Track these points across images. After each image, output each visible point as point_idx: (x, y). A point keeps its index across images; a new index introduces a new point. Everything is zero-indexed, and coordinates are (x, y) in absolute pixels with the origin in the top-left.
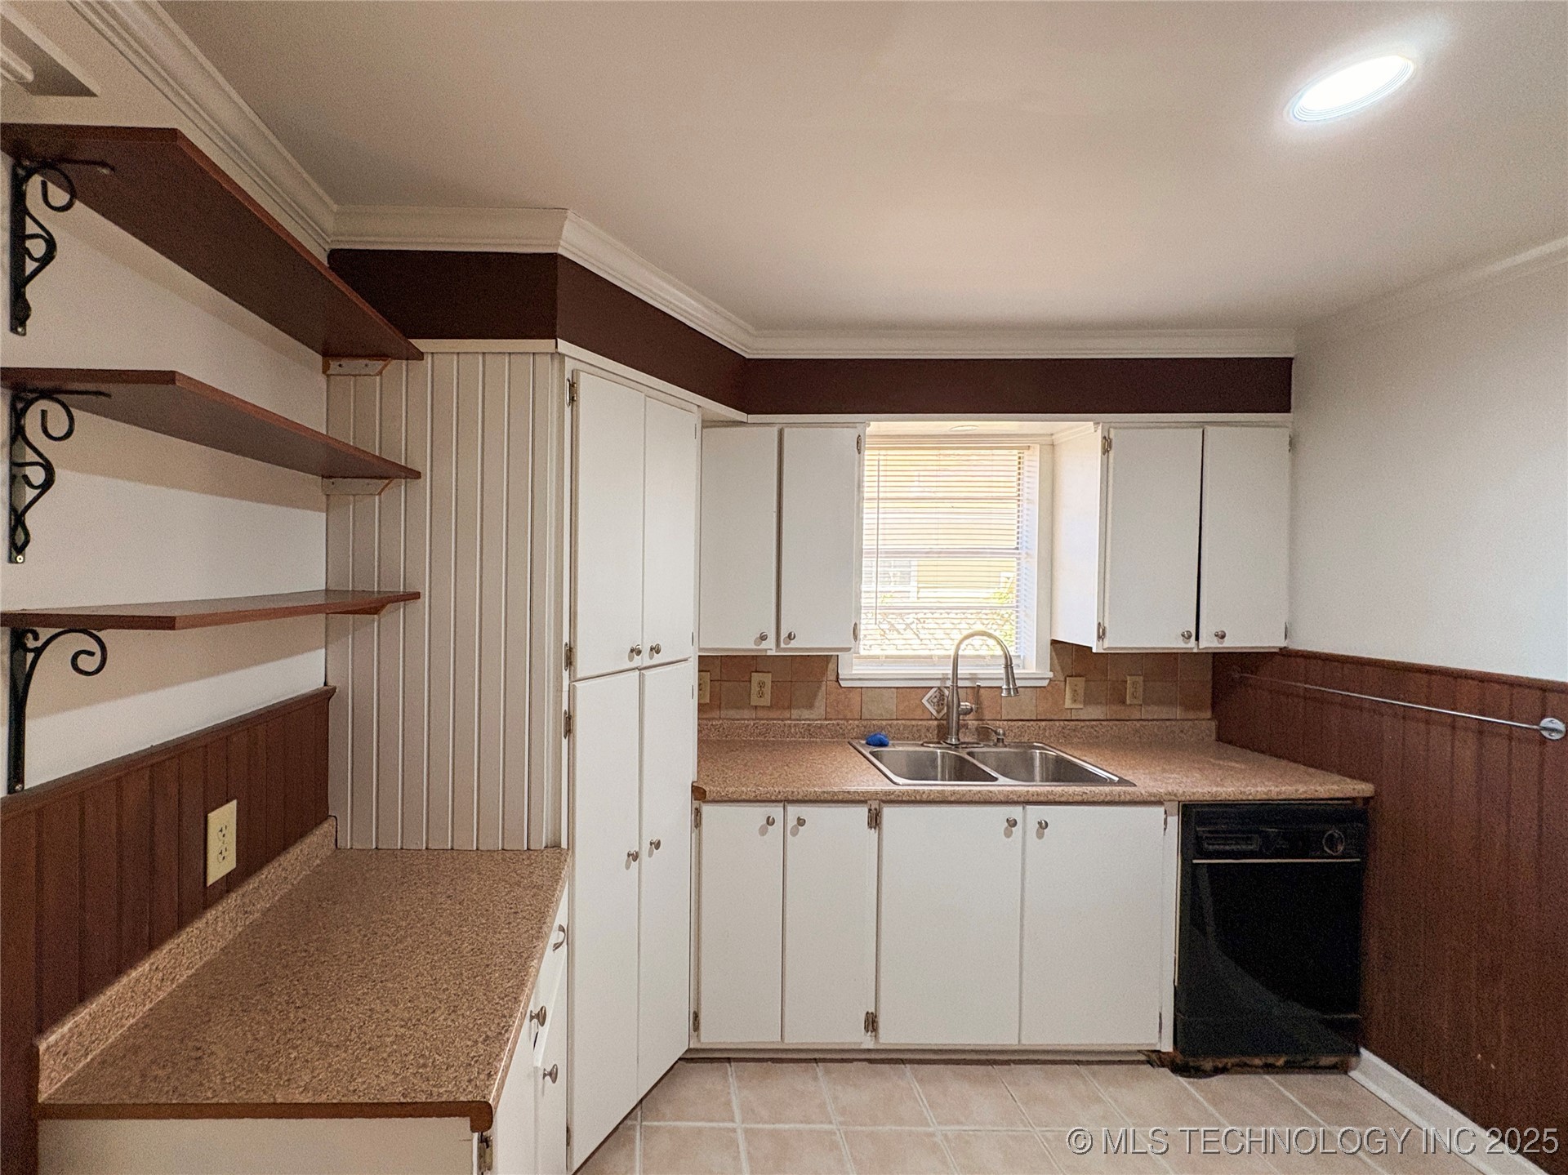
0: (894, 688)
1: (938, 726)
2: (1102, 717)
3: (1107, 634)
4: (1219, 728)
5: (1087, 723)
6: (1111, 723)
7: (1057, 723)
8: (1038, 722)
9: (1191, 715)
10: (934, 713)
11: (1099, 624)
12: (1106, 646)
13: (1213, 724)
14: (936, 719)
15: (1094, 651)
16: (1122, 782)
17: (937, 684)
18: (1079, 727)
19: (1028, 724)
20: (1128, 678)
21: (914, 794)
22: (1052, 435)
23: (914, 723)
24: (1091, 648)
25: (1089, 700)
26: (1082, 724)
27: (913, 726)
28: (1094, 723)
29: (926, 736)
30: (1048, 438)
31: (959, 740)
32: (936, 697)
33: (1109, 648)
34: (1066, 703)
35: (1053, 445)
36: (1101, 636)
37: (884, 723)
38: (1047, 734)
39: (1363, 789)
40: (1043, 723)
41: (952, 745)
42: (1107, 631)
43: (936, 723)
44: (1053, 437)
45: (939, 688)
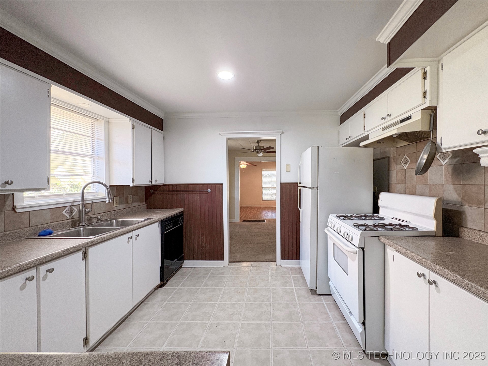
0: (48, 209)
1: (72, 221)
2: (123, 208)
3: (135, 181)
4: (147, 206)
5: (120, 210)
6: (126, 209)
7: (113, 212)
8: (107, 213)
9: (142, 204)
10: (68, 217)
11: (132, 178)
12: (134, 184)
13: (146, 205)
14: (69, 219)
15: (131, 186)
16: (149, 219)
17: (70, 204)
18: (118, 212)
19: (104, 214)
20: (129, 195)
21: (102, 239)
22: (109, 119)
23: (60, 222)
24: (130, 185)
25: (120, 203)
26: (119, 211)
27: (60, 224)
28: (122, 210)
29: (67, 227)
30: (108, 119)
31: (85, 223)
32: (69, 210)
33: (135, 185)
34: (114, 205)
35: (108, 122)
36: (133, 182)
37: (45, 225)
38: (110, 216)
39: (182, 210)
40: (109, 213)
41: (83, 225)
42: (135, 180)
43: (70, 220)
44: (109, 120)
45: (70, 206)
